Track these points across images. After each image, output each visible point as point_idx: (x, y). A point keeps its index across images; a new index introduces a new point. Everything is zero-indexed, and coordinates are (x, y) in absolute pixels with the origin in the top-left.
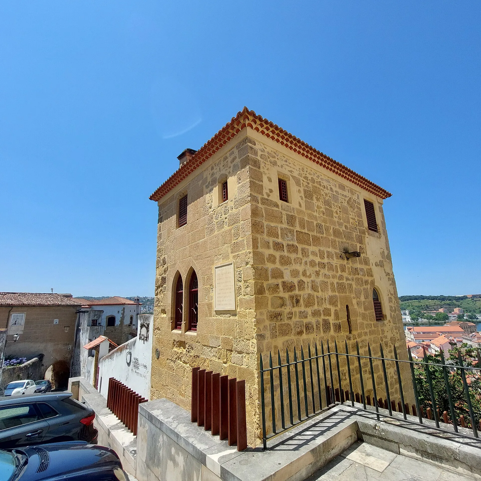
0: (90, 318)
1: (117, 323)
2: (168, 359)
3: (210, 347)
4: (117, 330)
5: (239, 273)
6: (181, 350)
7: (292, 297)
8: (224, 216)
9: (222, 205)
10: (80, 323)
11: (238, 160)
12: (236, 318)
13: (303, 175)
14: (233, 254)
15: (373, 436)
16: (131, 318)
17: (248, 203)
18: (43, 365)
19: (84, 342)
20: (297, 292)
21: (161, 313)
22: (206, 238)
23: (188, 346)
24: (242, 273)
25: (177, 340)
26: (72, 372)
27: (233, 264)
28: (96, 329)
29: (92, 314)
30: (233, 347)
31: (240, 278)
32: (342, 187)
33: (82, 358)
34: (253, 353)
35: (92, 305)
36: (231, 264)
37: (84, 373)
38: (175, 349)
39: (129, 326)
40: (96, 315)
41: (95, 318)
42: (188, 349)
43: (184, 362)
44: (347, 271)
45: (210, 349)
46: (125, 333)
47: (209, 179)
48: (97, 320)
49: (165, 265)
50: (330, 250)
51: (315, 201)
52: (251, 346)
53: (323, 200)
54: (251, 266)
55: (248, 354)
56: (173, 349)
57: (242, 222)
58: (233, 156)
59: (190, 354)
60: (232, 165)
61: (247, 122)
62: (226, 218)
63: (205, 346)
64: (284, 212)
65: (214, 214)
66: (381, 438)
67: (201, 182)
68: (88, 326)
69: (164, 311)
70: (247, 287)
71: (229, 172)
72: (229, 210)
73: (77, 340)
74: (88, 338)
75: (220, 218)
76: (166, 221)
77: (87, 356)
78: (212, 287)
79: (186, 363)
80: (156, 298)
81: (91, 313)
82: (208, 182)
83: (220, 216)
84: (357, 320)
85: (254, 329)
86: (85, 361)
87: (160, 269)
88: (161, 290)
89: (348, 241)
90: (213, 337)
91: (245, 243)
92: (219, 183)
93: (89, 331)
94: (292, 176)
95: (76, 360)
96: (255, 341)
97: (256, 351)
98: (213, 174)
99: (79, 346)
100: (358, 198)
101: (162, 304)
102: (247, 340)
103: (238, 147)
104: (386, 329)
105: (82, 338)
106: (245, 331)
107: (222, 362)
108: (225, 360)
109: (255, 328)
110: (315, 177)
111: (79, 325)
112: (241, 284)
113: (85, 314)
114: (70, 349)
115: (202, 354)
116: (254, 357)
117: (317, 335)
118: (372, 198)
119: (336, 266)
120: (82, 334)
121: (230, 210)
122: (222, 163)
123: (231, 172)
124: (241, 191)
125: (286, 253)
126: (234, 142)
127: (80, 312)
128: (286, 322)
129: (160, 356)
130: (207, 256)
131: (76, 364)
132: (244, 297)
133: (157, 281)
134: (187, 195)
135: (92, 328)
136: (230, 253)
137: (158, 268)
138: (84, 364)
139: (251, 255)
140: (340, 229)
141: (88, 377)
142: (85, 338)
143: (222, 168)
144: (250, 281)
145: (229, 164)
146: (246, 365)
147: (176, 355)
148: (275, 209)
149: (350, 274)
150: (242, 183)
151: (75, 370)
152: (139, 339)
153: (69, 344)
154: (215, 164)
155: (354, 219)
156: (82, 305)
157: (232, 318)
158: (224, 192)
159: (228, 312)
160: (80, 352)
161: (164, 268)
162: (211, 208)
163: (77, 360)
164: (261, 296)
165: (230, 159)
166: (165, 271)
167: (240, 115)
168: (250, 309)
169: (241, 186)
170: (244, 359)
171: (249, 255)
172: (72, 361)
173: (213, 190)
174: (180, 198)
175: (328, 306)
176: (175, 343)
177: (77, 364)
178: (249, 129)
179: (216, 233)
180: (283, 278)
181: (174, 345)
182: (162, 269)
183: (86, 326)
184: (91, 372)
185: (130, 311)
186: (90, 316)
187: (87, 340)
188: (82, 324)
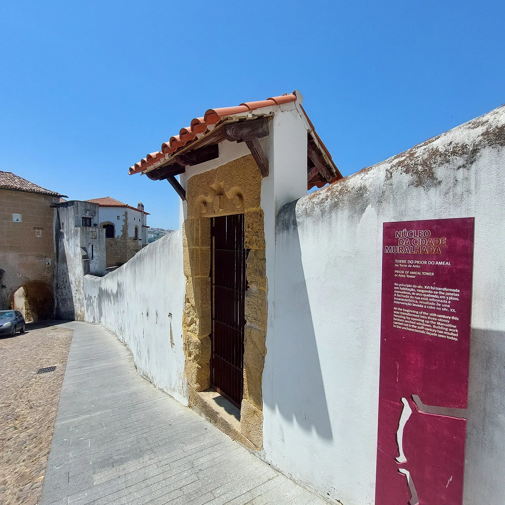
0: (77, 213)
1: (118, 233)
4: (118, 244)
10: (61, 223)
16: (136, 229)
18: (4, 287)
19: (73, 252)
26: (58, 299)
28: (92, 232)
29: (81, 208)
33: (72, 278)
37: (79, 299)
39: (134, 239)
40: (88, 210)
41: (87, 215)
46: (130, 249)
48: (90, 219)
68: (76, 226)
73: (60, 250)
74: (79, 245)
77: (82, 273)
81: (79, 205)
86: (79, 282)
93: (79, 234)
95: (63, 281)
99: (64, 260)
105: (67, 246)
111: (59, 226)
114: (49, 264)
120: (68, 240)
127: (58, 206)
131: (63, 287)
135: (84, 230)
138: (79, 286)
141: (88, 306)
142: (73, 246)
151: (63, 295)
153: (46, 257)
160: (67, 268)
163: (65, 281)
172: (55, 281)
177: (65, 287)
183: (72, 227)
184: (93, 298)
185: (135, 220)
186: (77, 210)
187: (79, 250)
188: (65, 224)
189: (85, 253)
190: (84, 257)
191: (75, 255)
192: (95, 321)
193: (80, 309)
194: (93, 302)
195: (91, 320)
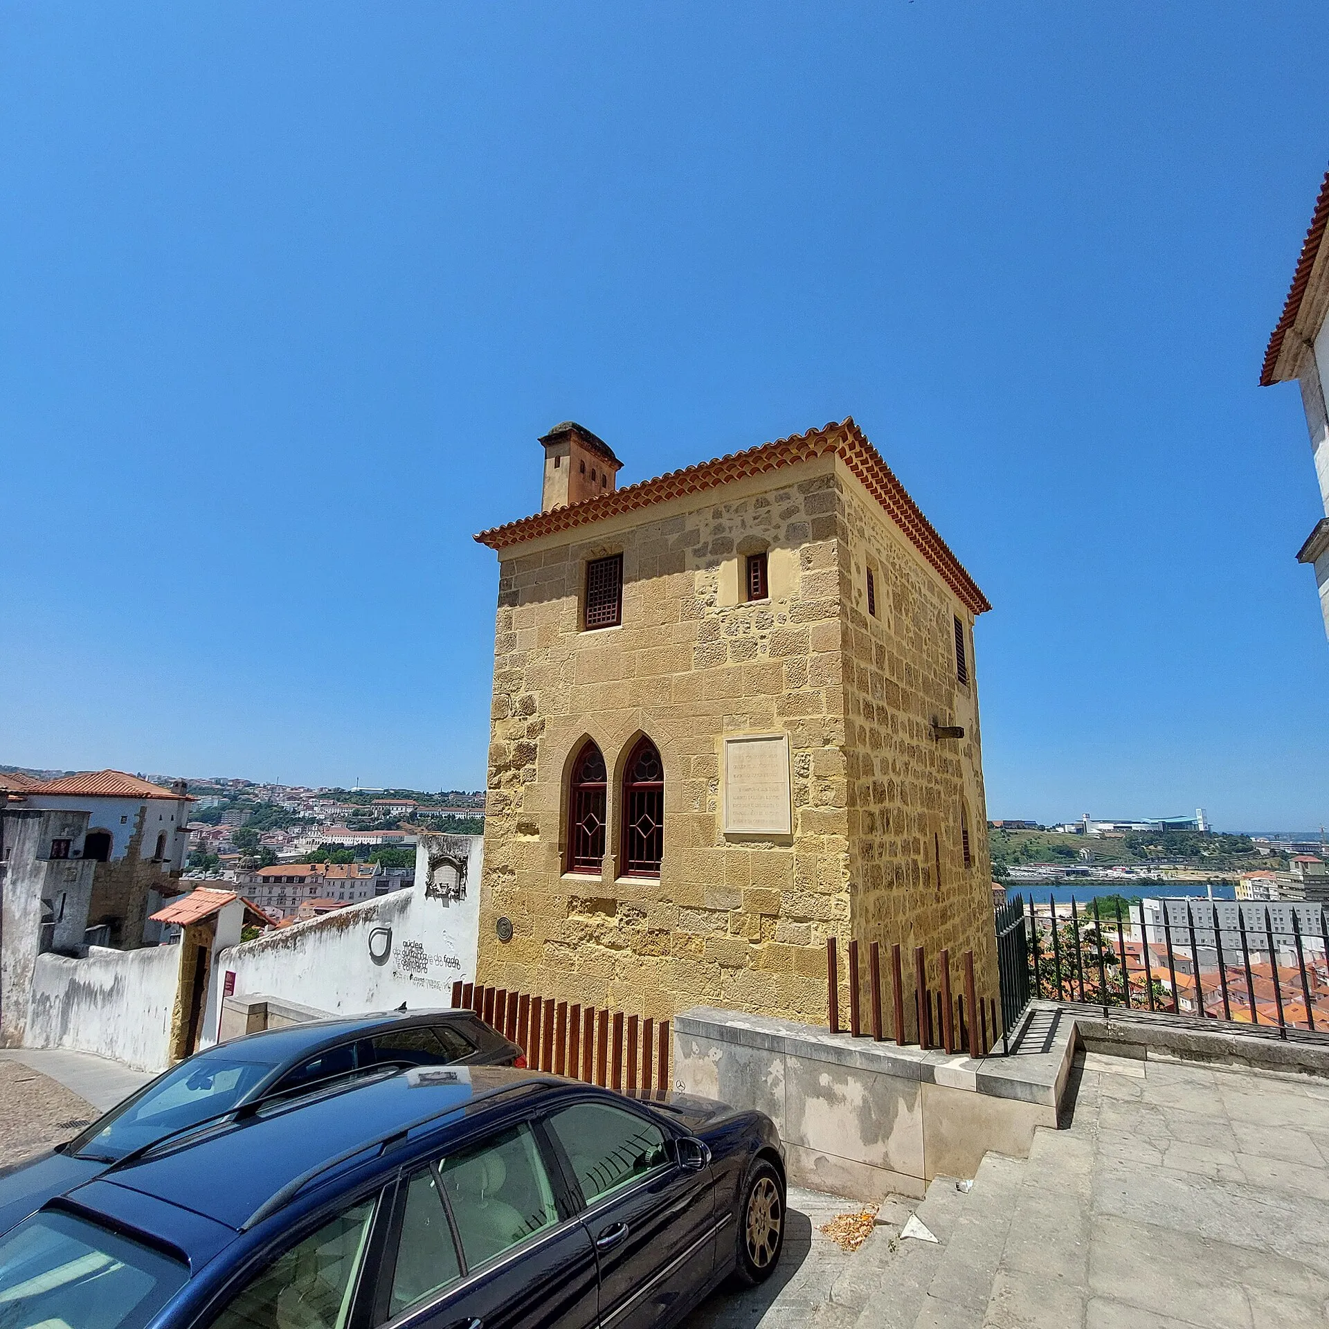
0: (46, 833)
1: (118, 852)
2: (546, 941)
3: (705, 910)
4: (114, 874)
5: (803, 758)
6: (599, 918)
7: (882, 813)
8: (755, 632)
9: (751, 605)
10: (5, 848)
11: (802, 517)
12: (792, 850)
13: (891, 560)
14: (786, 719)
15: (1103, 1040)
16: (161, 840)
17: (832, 617)
19: (22, 906)
20: (887, 804)
21: (516, 832)
22: (693, 671)
23: (628, 910)
24: (812, 760)
25: (583, 895)
27: (785, 739)
28: (69, 869)
29: (54, 823)
30: (781, 909)
31: (804, 768)
32: (931, 587)
33: (8, 959)
34: (838, 920)
35: (30, 793)
36: (781, 738)
37: (17, 1003)
38: (575, 917)
39: (153, 862)
40: (68, 826)
41: (64, 835)
42: (627, 916)
43: (613, 946)
44: (936, 766)
45: (705, 915)
46: (139, 885)
47: (706, 537)
48: (68, 842)
49: (530, 715)
50: (919, 719)
51: (904, 617)
52: (833, 906)
53: (912, 615)
54: (838, 748)
55: (826, 921)
56: (568, 917)
57: (815, 654)
58: (785, 505)
59: (633, 927)
60: (784, 525)
61: (841, 445)
62: (763, 637)
63: (688, 908)
64: (873, 639)
65: (722, 622)
66: (1118, 1041)
67: (676, 536)
68: (37, 858)
69: (527, 828)
70: (825, 790)
71: (776, 538)
72: (772, 621)
74: (39, 896)
75: (744, 633)
76: (535, 605)
77: (36, 950)
78: (715, 783)
79: (619, 948)
80: (495, 794)
81: (51, 817)
82: (702, 541)
83: (741, 629)
84: (946, 862)
85: (843, 873)
86: (25, 968)
87: (511, 723)
88: (515, 777)
89: (937, 703)
90: (716, 889)
91: (824, 700)
92: (739, 552)
93: (43, 874)
94: (881, 562)
96: (846, 897)
97: (849, 916)
98: (719, 529)
100: (947, 611)
101: (519, 810)
102: (824, 894)
103: (804, 488)
104: (974, 885)
105: (10, 894)
106: (818, 876)
107: (747, 939)
108: (757, 936)
109: (846, 871)
110: (903, 565)
112: (809, 782)
113: (30, 821)
115: (678, 925)
116: (843, 927)
117: (907, 891)
118: (963, 612)
119: (925, 753)
120: (14, 883)
121: (775, 621)
122: (751, 512)
123: (782, 536)
124: (811, 584)
125: (875, 725)
126: (793, 475)
128: (877, 862)
129: (514, 934)
130: (698, 713)
132: (815, 809)
133: (498, 752)
134: (621, 556)
135: (55, 866)
136: (775, 715)
137: (499, 719)
138: (21, 976)
139: (840, 726)
140: (929, 676)
141: (36, 1014)
142: (24, 896)
143: (750, 521)
144: (835, 777)
145: (776, 519)
146: (820, 944)
147: (583, 930)
148: (863, 631)
149: (938, 772)
150: (817, 571)
152: (426, 895)
154: (728, 508)
155: (943, 655)
156: (11, 793)
157: (777, 849)
158: (756, 577)
159: (766, 838)
161: (526, 724)
162: (710, 604)
164: (853, 809)
165: (777, 509)
166: (532, 731)
167: (832, 427)
168: (832, 834)
169: (813, 578)
170: (813, 932)
171: (833, 725)
173: (718, 564)
174: (592, 558)
175: (918, 835)
176: (575, 903)
178: (837, 456)
179: (730, 663)
180: (874, 775)
181: (571, 907)
182: (517, 725)
183: (30, 859)
184: (52, 999)
185: (161, 819)
186: (47, 828)
187: (36, 904)
188: (14, 851)
189: (49, 911)
190: (45, 919)
191: (25, 913)
192: (47, 1045)
193: (14, 1023)
194: (51, 1007)
195: (40, 1042)
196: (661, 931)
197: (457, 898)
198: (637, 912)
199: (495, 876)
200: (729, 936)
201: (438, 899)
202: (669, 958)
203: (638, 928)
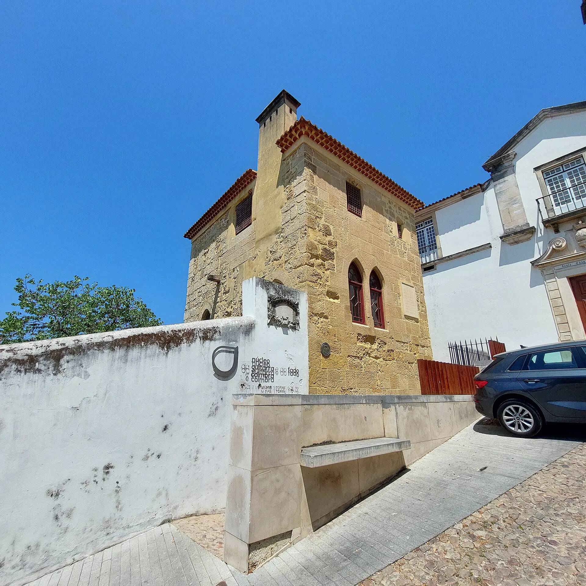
2: (349, 356)
3: (402, 342)
5: (418, 296)
6: (369, 345)
8: (403, 249)
11: (409, 222)
12: (418, 324)
14: (413, 281)
21: (325, 295)
22: (390, 253)
23: (380, 341)
25: (363, 333)
30: (419, 343)
31: (418, 299)
34: (430, 347)
36: (413, 287)
38: (359, 344)
42: (380, 344)
43: (376, 357)
45: (402, 344)
49: (329, 235)
52: (429, 342)
56: (357, 343)
57: (417, 265)
59: (382, 349)
60: (406, 221)
62: (405, 253)
63: (398, 341)
65: (395, 240)
67: (379, 199)
69: (332, 295)
70: (423, 307)
72: (407, 249)
78: (399, 296)
79: (378, 358)
80: (311, 270)
83: (399, 245)
87: (318, 234)
88: (322, 264)
90: (404, 335)
91: (419, 280)
98: (390, 208)
101: (326, 284)
102: (426, 339)
103: (409, 213)
106: (425, 333)
107: (414, 353)
112: (419, 303)
115: (396, 348)
123: (405, 224)
129: (331, 353)
130: (393, 269)
132: (421, 312)
133: (312, 246)
134: (359, 190)
136: (411, 279)
137: (311, 228)
143: (398, 212)
145: (404, 217)
146: (427, 354)
147: (364, 350)
152: (268, 324)
157: (415, 323)
159: (414, 319)
161: (328, 239)
162: (391, 232)
165: (403, 214)
166: (331, 244)
168: (425, 321)
170: (426, 350)
173: (392, 220)
176: (359, 337)
181: (357, 339)
182: (321, 237)
196: (392, 350)
197: (294, 328)
198: (383, 342)
199: (316, 318)
200: (409, 352)
201: (278, 328)
202: (395, 361)
203: (384, 349)
